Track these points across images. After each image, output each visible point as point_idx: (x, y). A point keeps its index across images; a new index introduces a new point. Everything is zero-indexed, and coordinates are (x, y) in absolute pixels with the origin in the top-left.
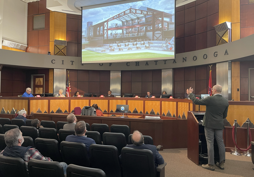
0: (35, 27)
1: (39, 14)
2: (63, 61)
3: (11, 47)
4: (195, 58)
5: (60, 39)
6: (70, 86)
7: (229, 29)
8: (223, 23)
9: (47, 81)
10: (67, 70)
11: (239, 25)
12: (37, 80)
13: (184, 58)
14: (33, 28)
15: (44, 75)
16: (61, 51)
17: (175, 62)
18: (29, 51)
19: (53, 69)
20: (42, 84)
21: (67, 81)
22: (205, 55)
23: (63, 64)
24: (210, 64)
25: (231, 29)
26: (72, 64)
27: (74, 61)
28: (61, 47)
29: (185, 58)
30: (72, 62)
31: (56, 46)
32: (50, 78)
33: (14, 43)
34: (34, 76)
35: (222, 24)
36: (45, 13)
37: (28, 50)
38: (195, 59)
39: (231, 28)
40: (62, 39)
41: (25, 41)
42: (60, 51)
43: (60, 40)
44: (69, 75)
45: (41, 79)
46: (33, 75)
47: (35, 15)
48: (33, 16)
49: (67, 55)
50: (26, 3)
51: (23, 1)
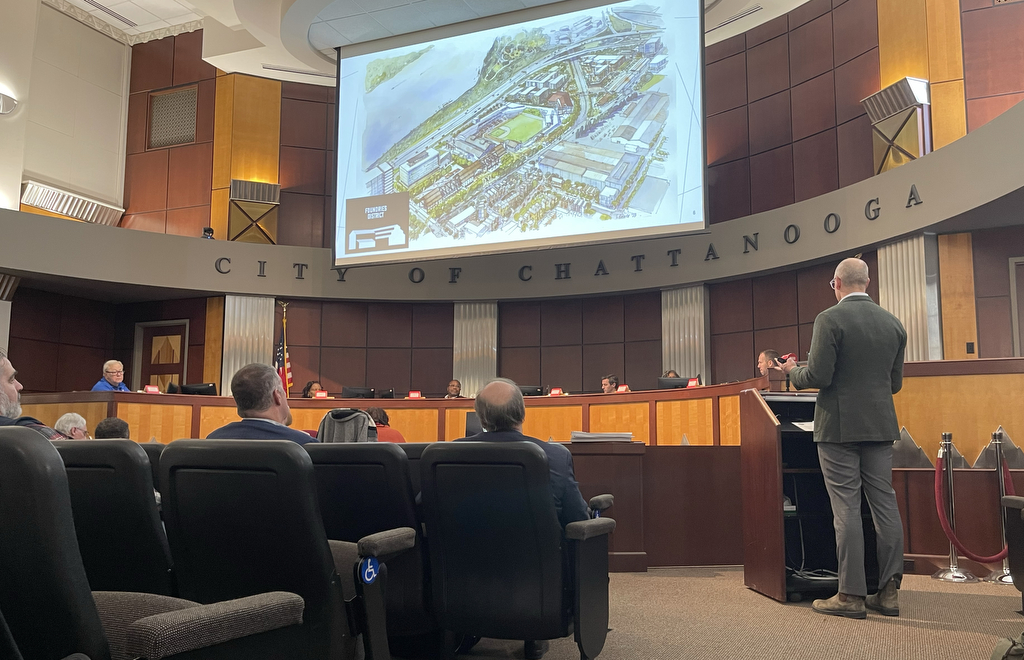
0: (158, 136)
1: (173, 87)
2: (262, 264)
3: (59, 210)
4: (792, 234)
5: (255, 180)
6: (288, 365)
7: (921, 106)
8: (896, 85)
9: (196, 346)
10: (278, 299)
11: (958, 89)
12: (158, 343)
13: (747, 239)
14: (149, 142)
15: (187, 321)
16: (254, 227)
17: (714, 254)
18: (131, 227)
19: (222, 296)
20: (177, 360)
21: (277, 344)
22: (832, 219)
23: (262, 274)
25: (930, 106)
26: (300, 277)
27: (306, 266)
28: (258, 209)
29: (753, 238)
30: (301, 267)
31: (236, 204)
32: (211, 333)
33: (64, 196)
34: (146, 329)
35: (890, 87)
36: (196, 83)
38: (792, 237)
39: (930, 101)
40: (261, 177)
41: (118, 193)
42: (252, 225)
43: (252, 183)
44: (285, 321)
45: (175, 341)
46: (142, 324)
47: (157, 90)
48: (152, 94)
49: (278, 241)
50: (127, 47)
51: (114, 36)
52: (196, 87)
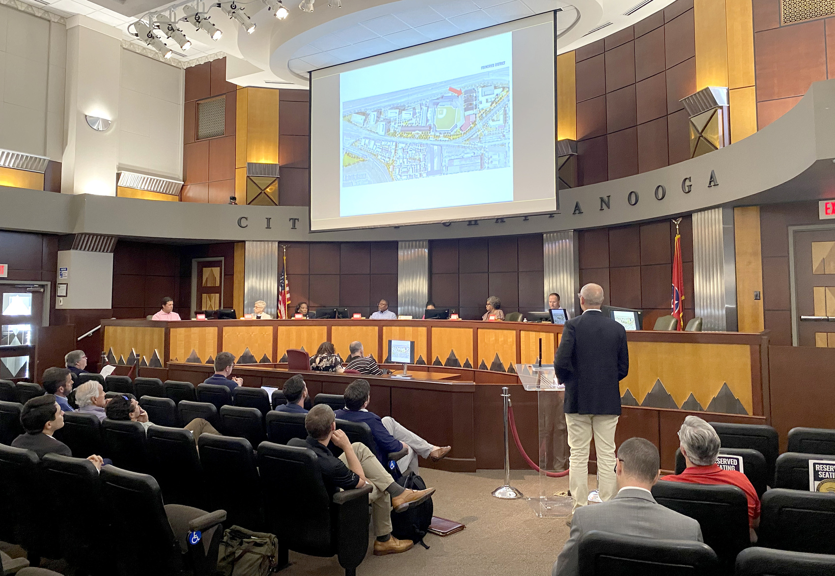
0: (203, 131)
1: (211, 97)
2: (269, 220)
3: (142, 187)
4: (633, 198)
5: (262, 161)
6: (287, 289)
7: (721, 107)
8: (702, 91)
9: (229, 275)
10: (280, 242)
11: (751, 94)
12: (207, 272)
13: (602, 200)
14: (197, 136)
15: (223, 258)
16: (263, 195)
17: (579, 209)
18: (188, 195)
19: (244, 242)
20: (218, 284)
21: (280, 275)
22: (660, 190)
23: (268, 227)
24: (676, 217)
25: (729, 107)
26: (294, 227)
27: (298, 219)
28: (265, 182)
29: (606, 199)
30: (294, 220)
31: (250, 179)
32: (237, 268)
33: (148, 179)
34: (199, 263)
36: (224, 94)
37: (186, 194)
38: (633, 201)
40: (267, 159)
41: (179, 172)
42: (261, 193)
43: (260, 163)
44: (285, 258)
45: (216, 271)
46: (196, 259)
47: (203, 99)
48: (199, 102)
49: (279, 203)
50: (182, 70)
51: (173, 64)
52: (224, 96)
